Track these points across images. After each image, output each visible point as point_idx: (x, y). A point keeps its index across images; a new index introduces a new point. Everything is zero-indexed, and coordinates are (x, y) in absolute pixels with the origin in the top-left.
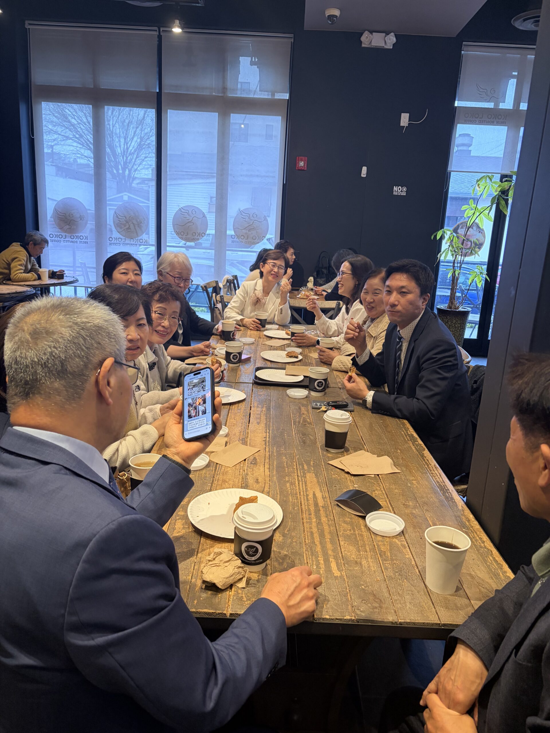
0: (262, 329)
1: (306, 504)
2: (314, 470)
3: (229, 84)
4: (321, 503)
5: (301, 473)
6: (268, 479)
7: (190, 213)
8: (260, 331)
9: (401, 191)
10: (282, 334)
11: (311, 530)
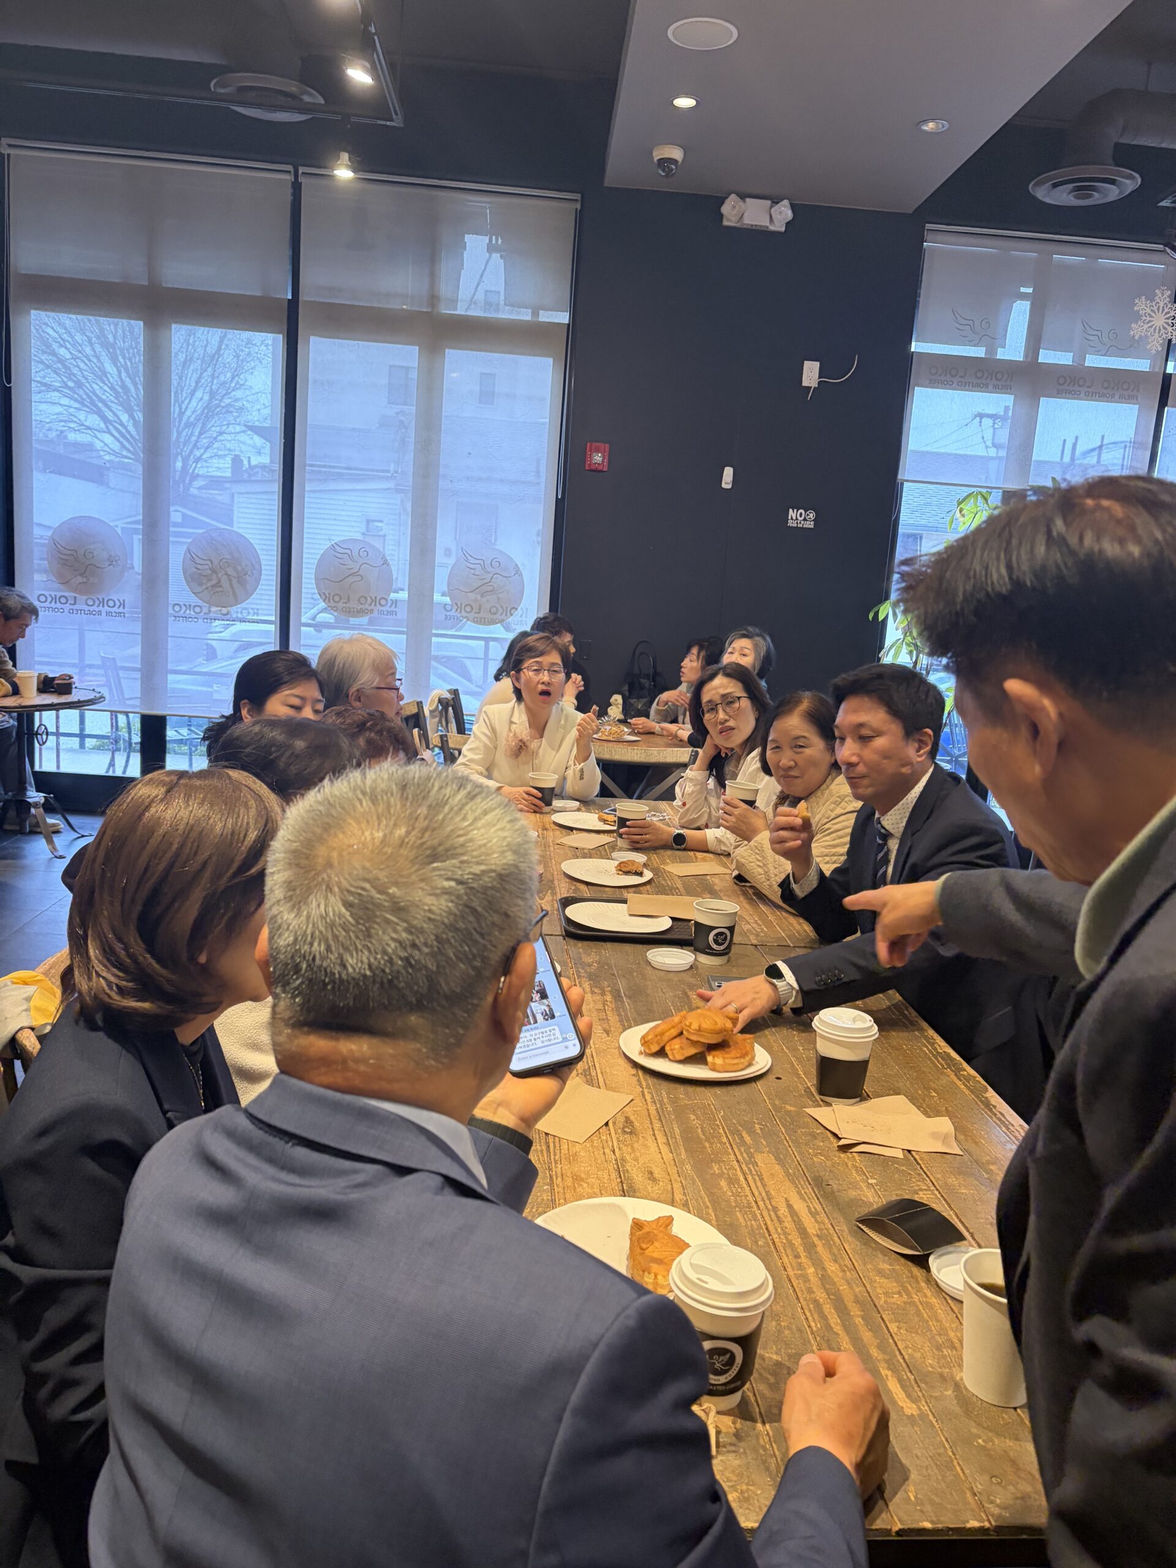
0: (546, 809)
1: (779, 1230)
2: (768, 1145)
3: (444, 290)
4: (811, 1227)
5: (741, 1154)
6: (673, 1171)
7: (355, 554)
8: (541, 813)
9: (805, 519)
10: (590, 819)
11: (813, 1296)
